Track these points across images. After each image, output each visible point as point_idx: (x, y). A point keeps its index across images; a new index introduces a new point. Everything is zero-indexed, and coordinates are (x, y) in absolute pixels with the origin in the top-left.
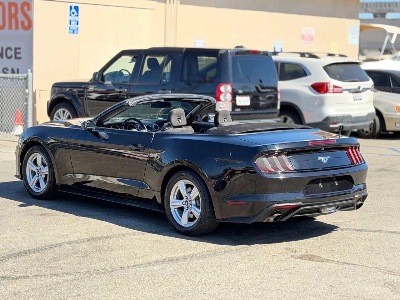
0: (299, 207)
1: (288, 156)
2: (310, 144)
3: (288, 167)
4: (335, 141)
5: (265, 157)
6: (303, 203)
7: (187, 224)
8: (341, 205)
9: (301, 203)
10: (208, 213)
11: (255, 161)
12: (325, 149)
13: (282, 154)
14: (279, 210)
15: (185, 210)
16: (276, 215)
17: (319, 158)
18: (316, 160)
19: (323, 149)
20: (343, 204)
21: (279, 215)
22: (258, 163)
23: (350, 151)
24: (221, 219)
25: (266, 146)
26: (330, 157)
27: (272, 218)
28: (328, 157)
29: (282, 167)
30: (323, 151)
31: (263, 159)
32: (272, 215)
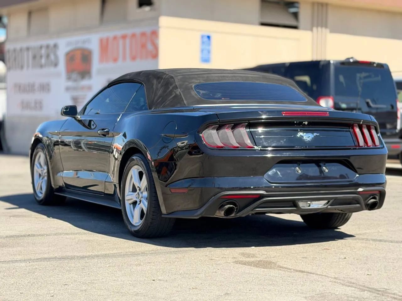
0: (261, 196)
1: (249, 129)
2: (284, 115)
3: (246, 142)
4: (327, 114)
5: (213, 129)
6: (267, 192)
7: (138, 222)
8: (332, 199)
9: (265, 192)
10: (153, 206)
11: (201, 133)
12: (309, 124)
13: (241, 126)
14: (231, 199)
15: (137, 204)
16: (227, 207)
17: (300, 134)
18: (293, 136)
19: (306, 123)
20: (336, 199)
21: (231, 206)
22: (205, 137)
23: (357, 130)
24: (166, 214)
25: (216, 114)
26: (318, 134)
27: (222, 210)
28: (315, 134)
29: (237, 142)
30: (305, 126)
31: (210, 131)
32: (222, 207)
